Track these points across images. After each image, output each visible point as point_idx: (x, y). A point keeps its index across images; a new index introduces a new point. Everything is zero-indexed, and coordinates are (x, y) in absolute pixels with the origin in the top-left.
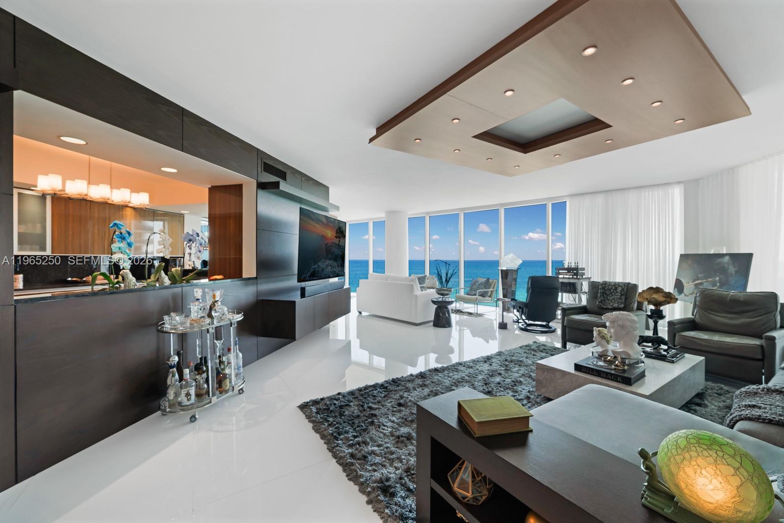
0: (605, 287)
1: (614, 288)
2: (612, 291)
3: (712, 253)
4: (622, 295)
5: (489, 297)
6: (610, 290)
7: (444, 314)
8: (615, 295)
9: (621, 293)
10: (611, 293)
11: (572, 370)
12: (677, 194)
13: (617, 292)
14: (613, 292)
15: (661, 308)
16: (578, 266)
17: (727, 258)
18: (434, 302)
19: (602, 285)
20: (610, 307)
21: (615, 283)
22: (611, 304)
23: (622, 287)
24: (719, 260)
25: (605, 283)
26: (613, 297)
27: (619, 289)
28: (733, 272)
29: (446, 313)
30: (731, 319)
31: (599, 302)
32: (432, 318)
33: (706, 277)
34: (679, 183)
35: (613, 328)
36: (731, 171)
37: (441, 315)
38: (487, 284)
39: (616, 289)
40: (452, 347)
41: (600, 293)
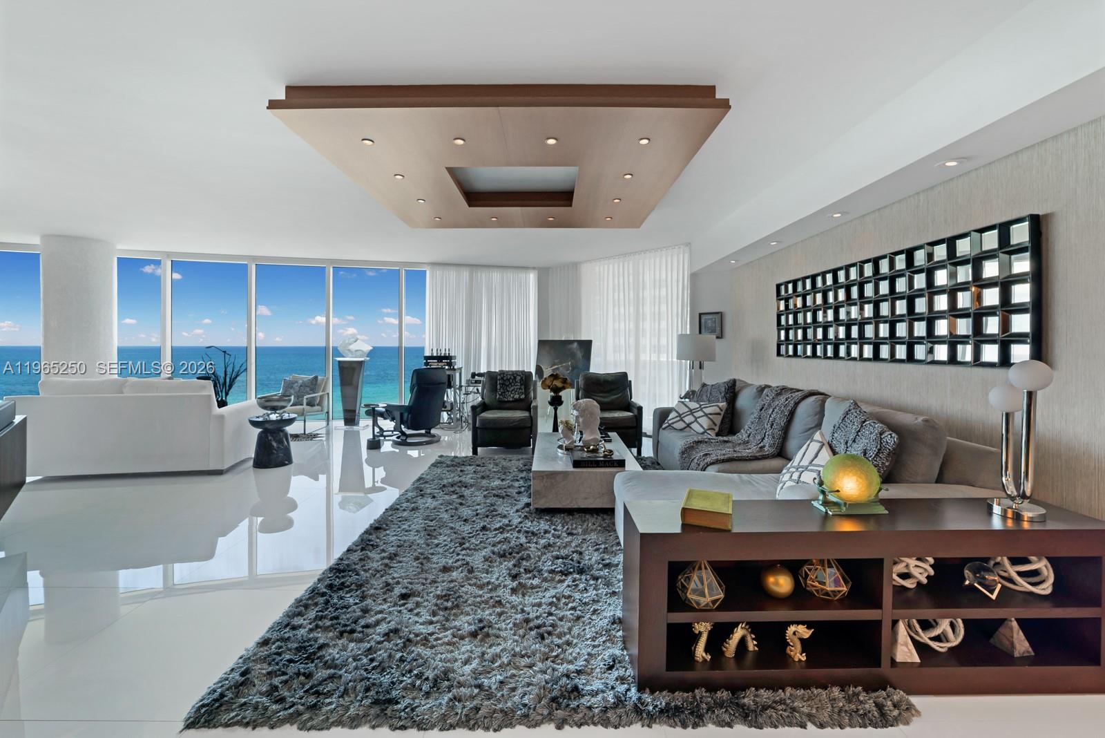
0: (504, 377)
1: (512, 377)
2: (511, 381)
3: (563, 339)
4: (521, 385)
5: (318, 405)
6: (509, 380)
7: (280, 442)
8: (514, 385)
9: (520, 382)
10: (510, 384)
11: (571, 469)
12: (532, 277)
13: (516, 382)
14: (513, 382)
15: (560, 394)
16: (449, 354)
17: (575, 344)
18: (255, 424)
19: (500, 375)
20: (511, 399)
21: (512, 371)
22: (512, 395)
23: (520, 375)
24: (570, 346)
25: (502, 373)
26: (513, 388)
27: (518, 378)
28: (581, 357)
29: (284, 440)
30: (604, 397)
31: (500, 395)
32: (252, 454)
33: (561, 363)
34: (534, 268)
35: (582, 417)
36: (575, 266)
37: (275, 444)
38: (314, 385)
39: (515, 378)
40: (294, 500)
41: (500, 384)
